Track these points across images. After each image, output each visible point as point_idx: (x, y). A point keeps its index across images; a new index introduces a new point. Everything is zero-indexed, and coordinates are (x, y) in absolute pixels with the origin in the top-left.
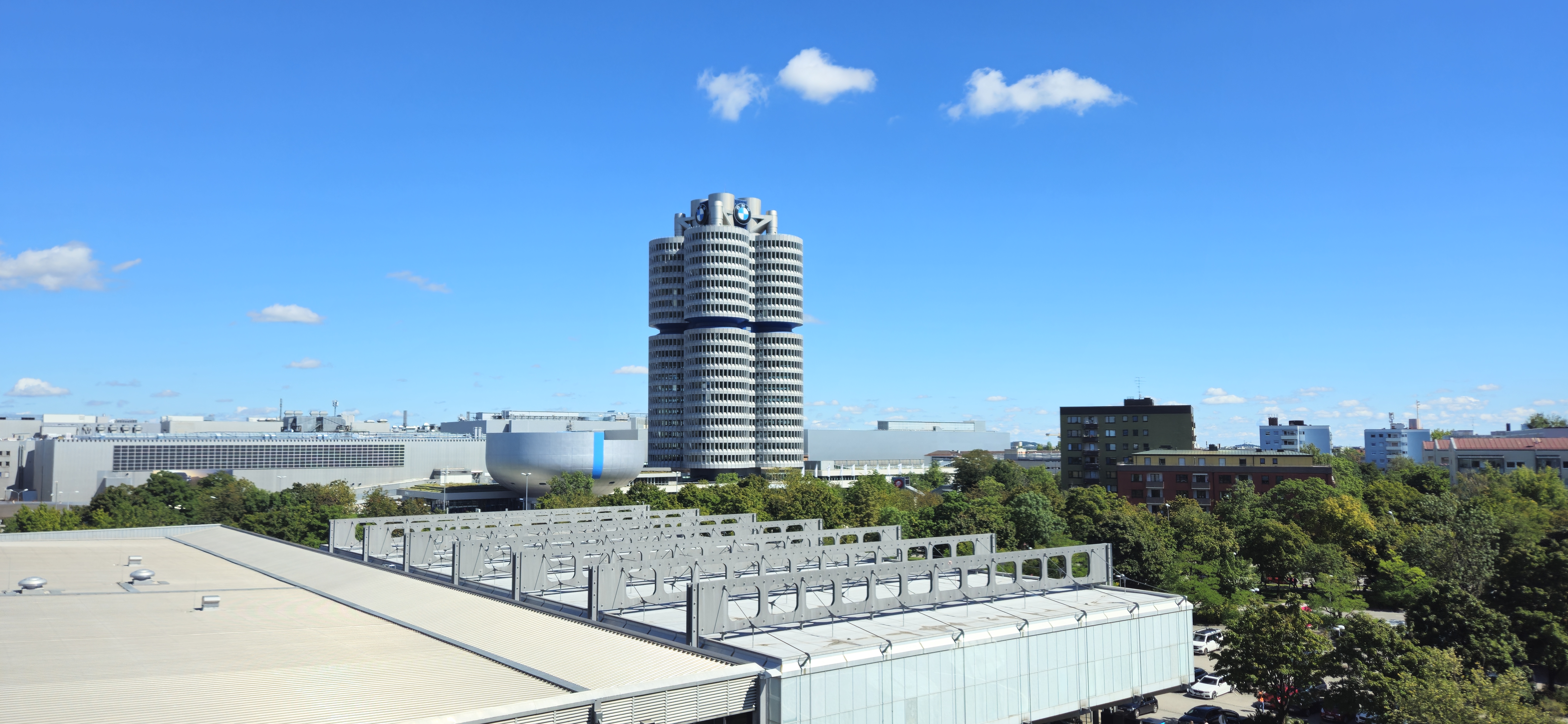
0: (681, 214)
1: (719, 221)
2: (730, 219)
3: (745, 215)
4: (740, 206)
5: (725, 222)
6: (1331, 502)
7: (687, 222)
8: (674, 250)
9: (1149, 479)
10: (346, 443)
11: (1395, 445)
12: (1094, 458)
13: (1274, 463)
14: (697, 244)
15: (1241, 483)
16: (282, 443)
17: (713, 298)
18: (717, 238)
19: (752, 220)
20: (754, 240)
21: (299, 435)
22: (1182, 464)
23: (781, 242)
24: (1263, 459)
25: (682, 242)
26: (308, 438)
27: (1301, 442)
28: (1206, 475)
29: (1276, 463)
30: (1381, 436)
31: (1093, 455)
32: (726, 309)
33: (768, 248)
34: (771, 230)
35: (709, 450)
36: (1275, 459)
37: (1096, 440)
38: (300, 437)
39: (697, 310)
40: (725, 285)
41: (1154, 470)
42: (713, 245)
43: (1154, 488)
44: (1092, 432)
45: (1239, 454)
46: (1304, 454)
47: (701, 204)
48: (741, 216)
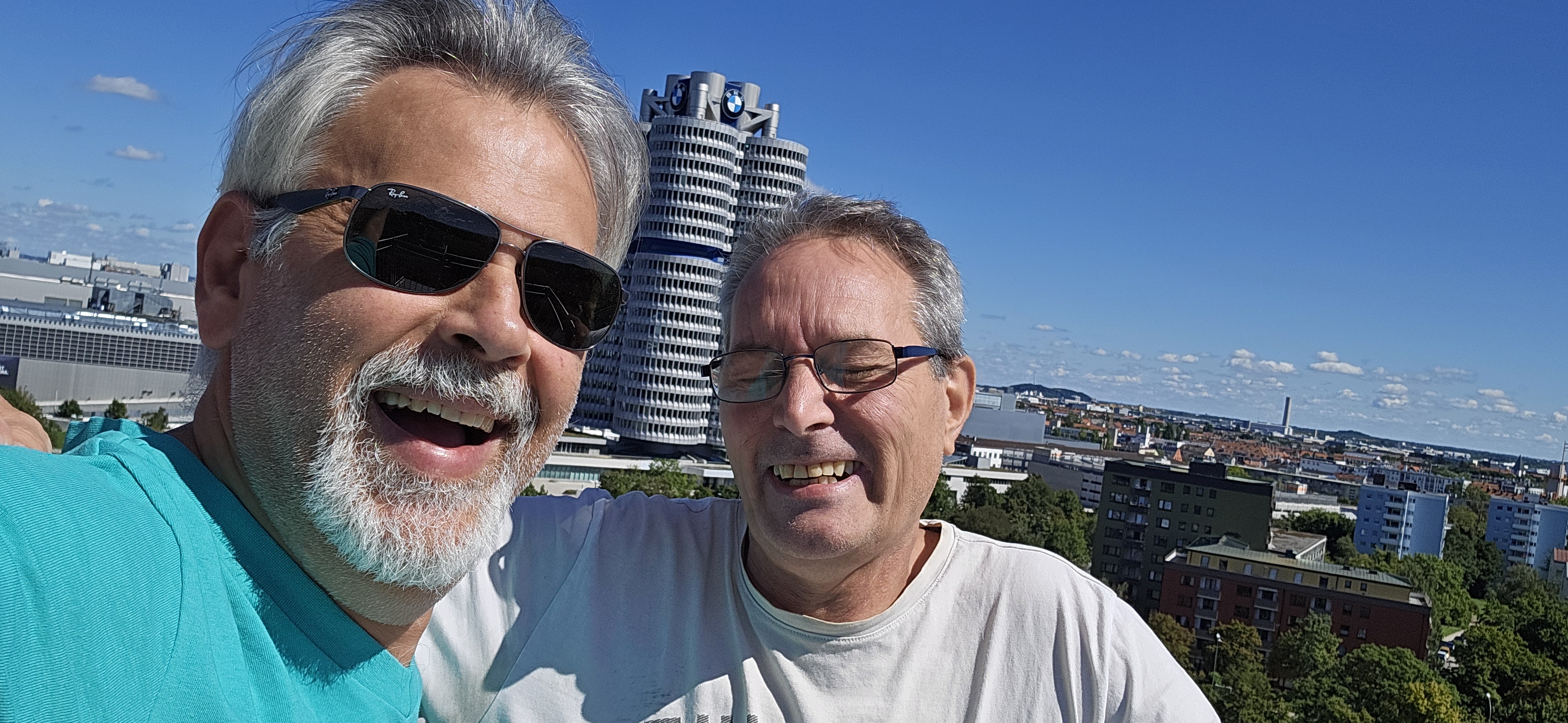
0: (652, 91)
1: (701, 112)
2: (716, 111)
3: (736, 106)
4: (732, 93)
5: (709, 114)
6: (1417, 687)
7: (658, 103)
9: (1203, 585)
10: (170, 339)
11: (1524, 522)
12: (1139, 534)
13: (1362, 589)
14: (667, 138)
15: (1316, 617)
16: (87, 330)
17: (679, 215)
18: (695, 135)
19: (744, 114)
20: (744, 142)
21: (110, 320)
22: (1248, 572)
23: (780, 150)
24: (1349, 583)
25: (648, 130)
26: (122, 324)
27: (1409, 512)
28: (1276, 591)
29: (1365, 590)
30: (1510, 509)
31: (1138, 530)
32: (694, 233)
33: (761, 156)
34: (769, 130)
35: (647, 415)
36: (1364, 584)
37: (1145, 511)
38: (112, 323)
39: (655, 229)
40: (698, 200)
41: (1211, 575)
42: (688, 145)
43: (1208, 597)
44: (1142, 499)
45: (1322, 571)
46: (1402, 583)
47: (680, 81)
48: (731, 107)
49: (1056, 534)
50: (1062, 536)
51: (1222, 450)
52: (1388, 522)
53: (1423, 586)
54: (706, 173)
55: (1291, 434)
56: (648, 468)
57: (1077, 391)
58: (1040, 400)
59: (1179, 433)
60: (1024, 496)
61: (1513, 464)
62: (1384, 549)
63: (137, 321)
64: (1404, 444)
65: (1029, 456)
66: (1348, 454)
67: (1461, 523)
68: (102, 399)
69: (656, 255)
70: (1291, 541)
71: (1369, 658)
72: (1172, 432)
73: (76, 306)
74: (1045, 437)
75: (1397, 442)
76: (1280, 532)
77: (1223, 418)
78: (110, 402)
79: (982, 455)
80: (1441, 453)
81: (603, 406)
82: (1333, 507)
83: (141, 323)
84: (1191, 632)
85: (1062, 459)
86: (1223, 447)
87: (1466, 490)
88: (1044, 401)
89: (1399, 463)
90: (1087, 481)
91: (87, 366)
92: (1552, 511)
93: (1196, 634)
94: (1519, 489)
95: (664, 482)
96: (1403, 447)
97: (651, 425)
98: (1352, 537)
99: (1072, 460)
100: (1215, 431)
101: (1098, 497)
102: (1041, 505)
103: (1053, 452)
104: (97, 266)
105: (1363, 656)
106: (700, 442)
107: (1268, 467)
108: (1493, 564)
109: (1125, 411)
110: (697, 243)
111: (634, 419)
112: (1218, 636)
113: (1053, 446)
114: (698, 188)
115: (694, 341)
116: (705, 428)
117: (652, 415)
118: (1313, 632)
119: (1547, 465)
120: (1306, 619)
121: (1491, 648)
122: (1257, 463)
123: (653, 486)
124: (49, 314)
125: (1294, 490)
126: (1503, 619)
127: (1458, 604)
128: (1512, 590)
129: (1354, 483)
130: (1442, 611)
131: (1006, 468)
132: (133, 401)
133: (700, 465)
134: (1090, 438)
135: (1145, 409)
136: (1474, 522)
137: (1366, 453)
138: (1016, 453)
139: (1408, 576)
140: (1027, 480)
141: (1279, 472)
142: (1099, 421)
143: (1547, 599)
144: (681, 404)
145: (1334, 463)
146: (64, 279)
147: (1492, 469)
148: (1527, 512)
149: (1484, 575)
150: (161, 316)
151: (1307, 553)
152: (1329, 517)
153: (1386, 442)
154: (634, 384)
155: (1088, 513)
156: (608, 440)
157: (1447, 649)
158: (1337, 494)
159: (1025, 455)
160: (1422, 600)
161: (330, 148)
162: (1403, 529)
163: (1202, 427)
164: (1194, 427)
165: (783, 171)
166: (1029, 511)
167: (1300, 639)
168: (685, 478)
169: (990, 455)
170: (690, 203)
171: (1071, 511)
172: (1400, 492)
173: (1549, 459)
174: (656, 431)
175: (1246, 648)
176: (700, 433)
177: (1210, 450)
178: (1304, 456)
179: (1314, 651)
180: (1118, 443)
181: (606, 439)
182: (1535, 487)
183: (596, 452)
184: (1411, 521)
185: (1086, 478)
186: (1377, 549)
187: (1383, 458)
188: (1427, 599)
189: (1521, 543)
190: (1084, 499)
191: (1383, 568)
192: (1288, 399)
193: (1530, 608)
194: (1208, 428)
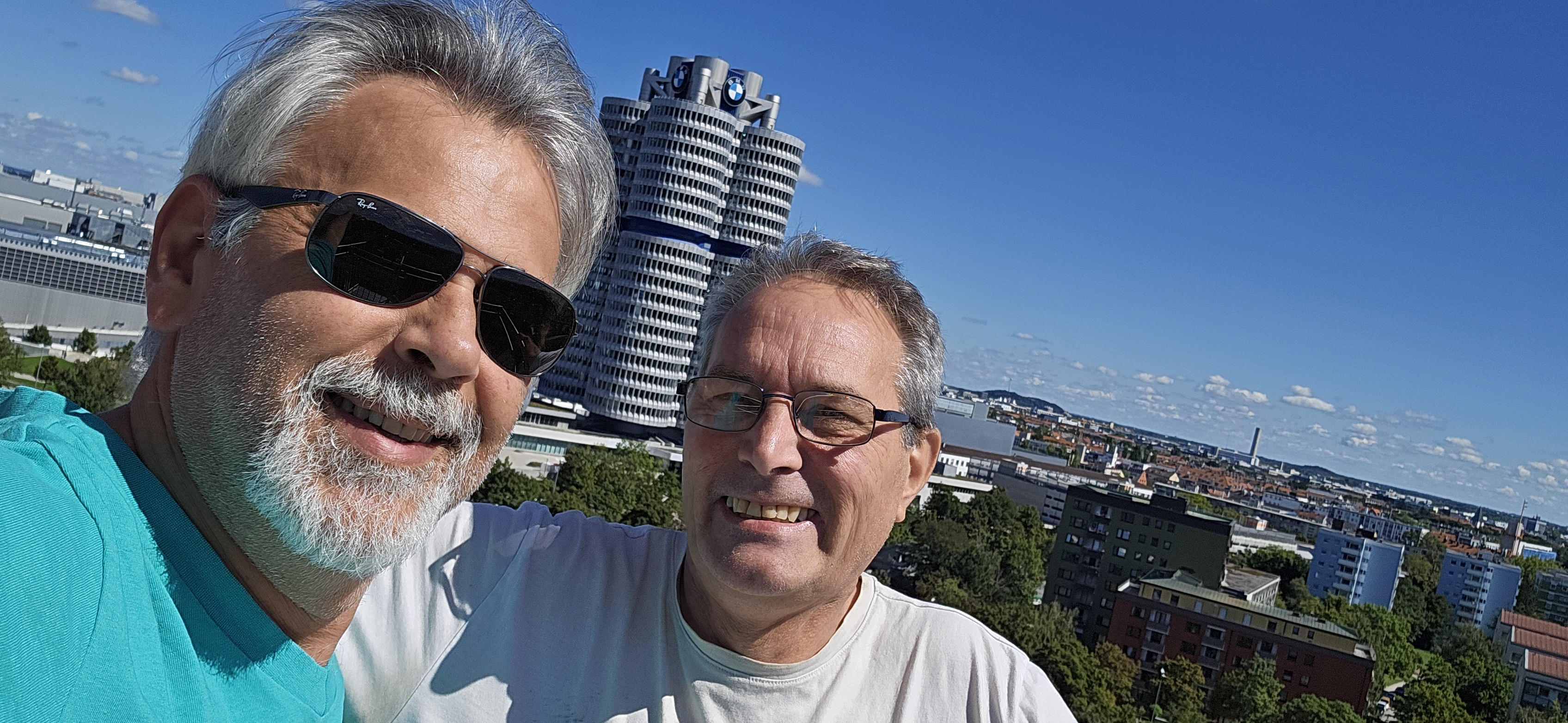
0: (654, 70)
1: (702, 96)
2: (717, 97)
3: (737, 94)
4: (734, 80)
5: (709, 100)
7: (660, 83)
8: (633, 118)
9: (1152, 618)
11: (1476, 579)
12: (1095, 560)
13: (1309, 637)
14: (665, 119)
15: (1261, 660)
16: (64, 256)
17: (669, 198)
18: (693, 119)
19: (745, 102)
20: (742, 130)
21: (87, 247)
22: (1198, 610)
23: (777, 142)
24: (1297, 628)
25: (647, 109)
26: (99, 253)
27: (1364, 560)
28: (1224, 630)
29: (1312, 638)
30: (1463, 564)
31: (1095, 556)
32: (683, 217)
33: (757, 146)
34: (767, 121)
35: (619, 394)
36: (1312, 632)
37: (1103, 538)
38: (89, 251)
39: (645, 209)
40: (690, 185)
41: (1162, 608)
42: (685, 128)
43: (1156, 631)
44: (1101, 527)
45: (1271, 614)
46: (1348, 634)
47: (683, 64)
48: (732, 94)
49: (1014, 551)
50: (1019, 554)
51: (1187, 477)
52: (1342, 568)
53: (1369, 639)
54: (701, 158)
55: (1257, 465)
56: (615, 447)
57: (1051, 402)
58: (1013, 408)
59: (1146, 455)
60: (987, 508)
61: (1473, 515)
62: (1336, 594)
63: (115, 252)
64: (1367, 485)
65: (996, 467)
66: (1311, 491)
67: (1415, 572)
68: (72, 327)
69: (643, 235)
70: (1245, 579)
71: (1309, 709)
72: (1140, 453)
73: (55, 229)
74: (1013, 449)
75: (1361, 481)
76: (1235, 568)
77: (1192, 442)
78: (81, 330)
79: (949, 463)
80: (1403, 497)
81: (576, 381)
82: (1290, 545)
83: (119, 254)
84: (1136, 663)
85: (1028, 473)
86: (1189, 473)
87: (1424, 538)
88: (1017, 409)
89: (1360, 504)
90: (1050, 497)
91: (61, 292)
92: (1503, 570)
93: (1142, 666)
94: (1475, 542)
95: (630, 463)
96: (1366, 488)
97: (622, 404)
98: (1306, 579)
99: (1037, 475)
100: (1182, 455)
101: (1059, 514)
102: (1002, 518)
103: (1019, 465)
104: (81, 189)
105: (1302, 705)
106: (669, 425)
107: (1230, 498)
108: (1442, 618)
109: (1095, 427)
110: (685, 227)
111: (606, 397)
112: (1163, 671)
113: (1021, 459)
114: (692, 172)
115: (673, 324)
116: (676, 412)
117: (625, 394)
118: (1256, 675)
119: (1506, 518)
120: (1251, 661)
121: (1429, 706)
122: (1220, 493)
123: (619, 466)
124: (26, 236)
125: (1253, 524)
126: (1444, 678)
127: (1403, 657)
128: (1456, 647)
129: (1313, 522)
130: (1386, 663)
131: (972, 477)
132: (103, 332)
133: (668, 448)
134: (1058, 453)
135: (1115, 425)
136: (1427, 571)
137: (1329, 491)
138: (983, 463)
139: (1356, 627)
140: (991, 492)
141: (1241, 504)
142: (1069, 435)
143: (1490, 661)
144: (654, 386)
145: (1297, 500)
146: (45, 201)
147: (1451, 518)
148: (1479, 569)
149: (1432, 628)
150: (140, 248)
151: (1259, 593)
152: (1284, 555)
153: (1350, 481)
154: (609, 362)
155: (1047, 530)
156: (578, 415)
157: (1388, 699)
158: (1296, 532)
159: (991, 466)
160: (1367, 652)
161: (302, 146)
162: (1356, 575)
163: (1170, 449)
164: (1162, 449)
165: (777, 163)
166: (990, 523)
167: (1243, 681)
168: (651, 461)
169: (957, 462)
170: (682, 187)
171: (1031, 526)
172: (1358, 540)
173: (1509, 512)
174: (627, 410)
175: (1190, 685)
176: (671, 416)
177: (1175, 475)
178: (1268, 490)
179: (1256, 694)
180: (1085, 460)
181: (576, 413)
182: (1491, 541)
183: (565, 426)
184: (1365, 569)
185: (1049, 494)
186: (1330, 593)
187: (1345, 497)
188: (1372, 652)
189: (1471, 599)
190: (1046, 515)
191: (1332, 616)
192: (1258, 430)
193: (1472, 669)
194: (1176, 452)
